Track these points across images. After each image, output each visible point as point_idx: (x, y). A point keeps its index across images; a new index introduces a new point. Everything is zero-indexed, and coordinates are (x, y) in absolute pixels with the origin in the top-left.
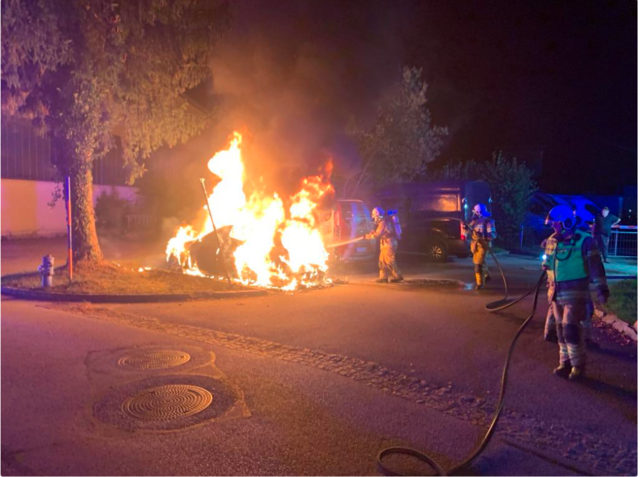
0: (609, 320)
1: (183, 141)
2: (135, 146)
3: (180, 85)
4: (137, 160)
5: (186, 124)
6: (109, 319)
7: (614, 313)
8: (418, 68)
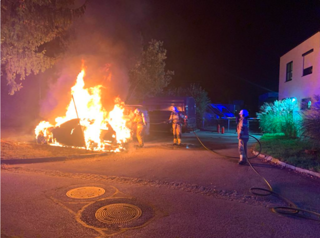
0: (269, 158)
1: (42, 71)
2: (14, 73)
3: (41, 39)
4: (15, 80)
5: (44, 62)
6: (27, 172)
7: (270, 156)
8: (161, 42)
